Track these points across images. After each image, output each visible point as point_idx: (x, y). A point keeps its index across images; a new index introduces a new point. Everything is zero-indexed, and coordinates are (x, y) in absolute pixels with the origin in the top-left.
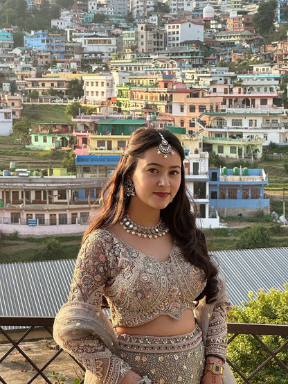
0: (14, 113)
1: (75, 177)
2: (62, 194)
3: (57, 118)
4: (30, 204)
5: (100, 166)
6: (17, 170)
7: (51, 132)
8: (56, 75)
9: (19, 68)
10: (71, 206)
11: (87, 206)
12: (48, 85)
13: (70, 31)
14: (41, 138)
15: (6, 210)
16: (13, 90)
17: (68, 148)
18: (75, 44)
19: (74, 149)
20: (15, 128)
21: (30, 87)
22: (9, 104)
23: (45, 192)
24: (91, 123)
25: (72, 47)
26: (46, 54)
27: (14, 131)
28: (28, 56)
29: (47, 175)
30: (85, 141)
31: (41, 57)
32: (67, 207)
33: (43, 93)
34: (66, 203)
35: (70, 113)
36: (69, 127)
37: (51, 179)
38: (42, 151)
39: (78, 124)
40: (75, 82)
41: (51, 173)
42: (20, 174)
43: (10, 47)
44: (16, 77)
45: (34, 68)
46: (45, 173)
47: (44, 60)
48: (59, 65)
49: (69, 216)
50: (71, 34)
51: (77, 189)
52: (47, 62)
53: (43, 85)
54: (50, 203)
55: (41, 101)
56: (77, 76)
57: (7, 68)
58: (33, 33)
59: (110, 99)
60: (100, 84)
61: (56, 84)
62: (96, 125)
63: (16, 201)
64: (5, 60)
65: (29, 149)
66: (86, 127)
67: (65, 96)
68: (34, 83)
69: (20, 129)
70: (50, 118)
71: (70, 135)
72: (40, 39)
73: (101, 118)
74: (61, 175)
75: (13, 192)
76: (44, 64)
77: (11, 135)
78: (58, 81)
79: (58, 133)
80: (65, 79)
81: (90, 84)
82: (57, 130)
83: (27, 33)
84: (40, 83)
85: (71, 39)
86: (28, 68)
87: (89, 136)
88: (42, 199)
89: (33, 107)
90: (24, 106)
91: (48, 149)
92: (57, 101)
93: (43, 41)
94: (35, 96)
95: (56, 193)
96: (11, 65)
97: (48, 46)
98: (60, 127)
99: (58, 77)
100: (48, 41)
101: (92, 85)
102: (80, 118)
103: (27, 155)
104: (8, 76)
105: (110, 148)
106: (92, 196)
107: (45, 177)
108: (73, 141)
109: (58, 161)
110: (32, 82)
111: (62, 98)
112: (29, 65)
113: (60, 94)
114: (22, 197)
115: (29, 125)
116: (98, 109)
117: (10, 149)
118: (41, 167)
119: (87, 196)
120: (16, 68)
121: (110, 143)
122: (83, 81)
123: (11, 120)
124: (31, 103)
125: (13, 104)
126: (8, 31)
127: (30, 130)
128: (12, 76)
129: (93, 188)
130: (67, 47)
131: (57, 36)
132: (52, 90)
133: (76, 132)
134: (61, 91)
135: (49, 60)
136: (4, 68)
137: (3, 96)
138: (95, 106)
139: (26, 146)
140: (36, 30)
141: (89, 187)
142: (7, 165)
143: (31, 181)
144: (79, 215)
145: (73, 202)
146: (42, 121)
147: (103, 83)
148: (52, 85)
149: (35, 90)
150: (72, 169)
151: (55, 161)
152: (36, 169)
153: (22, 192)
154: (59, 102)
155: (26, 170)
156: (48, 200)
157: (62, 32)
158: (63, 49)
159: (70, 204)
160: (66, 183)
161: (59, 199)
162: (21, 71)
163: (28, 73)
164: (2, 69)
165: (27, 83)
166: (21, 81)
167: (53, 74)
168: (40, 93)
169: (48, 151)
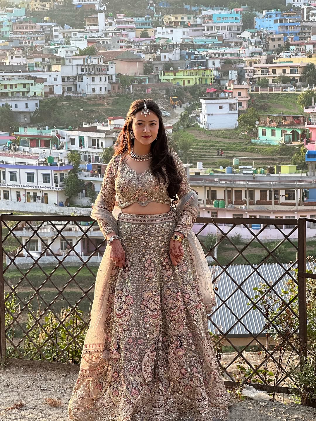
0: (240, 104)
1: (305, 175)
2: (291, 195)
3: (288, 108)
4: (254, 204)
6: (240, 167)
7: (280, 125)
8: (289, 59)
9: (247, 54)
10: (300, 208)
12: (279, 71)
13: (307, 8)
14: (269, 132)
15: (228, 211)
16: (240, 78)
17: (299, 143)
18: (312, 24)
19: (307, 143)
20: (240, 121)
21: (259, 74)
22: (236, 94)
23: (270, 192)
25: (309, 27)
26: (279, 36)
27: (239, 124)
28: (259, 39)
29: (274, 173)
31: (273, 40)
32: (294, 208)
33: (273, 81)
34: (294, 205)
35: (302, 103)
36: (301, 119)
37: (278, 177)
38: (270, 145)
39: (311, 116)
40: (310, 67)
41: (279, 171)
42: (244, 172)
43: (239, 30)
44: (245, 63)
45: (265, 53)
46: (271, 171)
47: (276, 43)
48: (292, 48)
50: (308, 12)
51: (308, 188)
52: (279, 45)
53: (274, 71)
54: (276, 204)
55: (271, 90)
56: (313, 61)
57: (234, 54)
58: (264, 12)
61: (288, 71)
63: (239, 201)
64: (233, 44)
65: (255, 144)
67: (298, 84)
68: (264, 70)
69: (245, 122)
70: (281, 109)
71: (302, 128)
72: (272, 19)
74: (289, 173)
75: (235, 191)
76: (276, 47)
77: (236, 128)
78: (291, 67)
79: (289, 125)
80: (299, 64)
82: (287, 123)
83: (257, 13)
84: (270, 70)
85: (308, 18)
86: (257, 53)
88: (268, 200)
89: (262, 97)
90: (251, 96)
91: (276, 143)
92: (289, 89)
93: (276, 22)
94: (264, 84)
95: (283, 192)
96: (240, 50)
97: (282, 27)
98: (291, 119)
99: (292, 62)
100: (281, 21)
102: (313, 108)
103: (252, 151)
104: (235, 63)
107: (272, 175)
109: (287, 157)
110: (262, 68)
111: (295, 86)
112: (259, 50)
113: (293, 81)
114: (246, 197)
115: (256, 117)
117: (234, 144)
118: (268, 164)
120: (245, 53)
123: (237, 112)
124: (259, 93)
125: (239, 94)
126: (237, 12)
127: (257, 122)
128: (239, 63)
130: (303, 27)
131: (293, 15)
132: (284, 77)
133: (308, 124)
134: (294, 77)
135: (282, 43)
136: (231, 54)
137: (229, 86)
139: (253, 141)
140: (268, 9)
142: (230, 161)
143: (255, 179)
145: (302, 203)
146: (271, 112)
148: (284, 71)
149: (265, 78)
150: (303, 166)
151: (284, 157)
152: (262, 166)
153: (246, 191)
154: (291, 90)
155: (250, 167)
156: (273, 201)
157: (298, 10)
158: (298, 30)
159: (299, 205)
160: (294, 181)
161: (286, 199)
162: (250, 57)
163: (257, 59)
164: (229, 55)
165: (256, 69)
166: (249, 68)
167: (285, 59)
168: (270, 81)
169: (276, 146)
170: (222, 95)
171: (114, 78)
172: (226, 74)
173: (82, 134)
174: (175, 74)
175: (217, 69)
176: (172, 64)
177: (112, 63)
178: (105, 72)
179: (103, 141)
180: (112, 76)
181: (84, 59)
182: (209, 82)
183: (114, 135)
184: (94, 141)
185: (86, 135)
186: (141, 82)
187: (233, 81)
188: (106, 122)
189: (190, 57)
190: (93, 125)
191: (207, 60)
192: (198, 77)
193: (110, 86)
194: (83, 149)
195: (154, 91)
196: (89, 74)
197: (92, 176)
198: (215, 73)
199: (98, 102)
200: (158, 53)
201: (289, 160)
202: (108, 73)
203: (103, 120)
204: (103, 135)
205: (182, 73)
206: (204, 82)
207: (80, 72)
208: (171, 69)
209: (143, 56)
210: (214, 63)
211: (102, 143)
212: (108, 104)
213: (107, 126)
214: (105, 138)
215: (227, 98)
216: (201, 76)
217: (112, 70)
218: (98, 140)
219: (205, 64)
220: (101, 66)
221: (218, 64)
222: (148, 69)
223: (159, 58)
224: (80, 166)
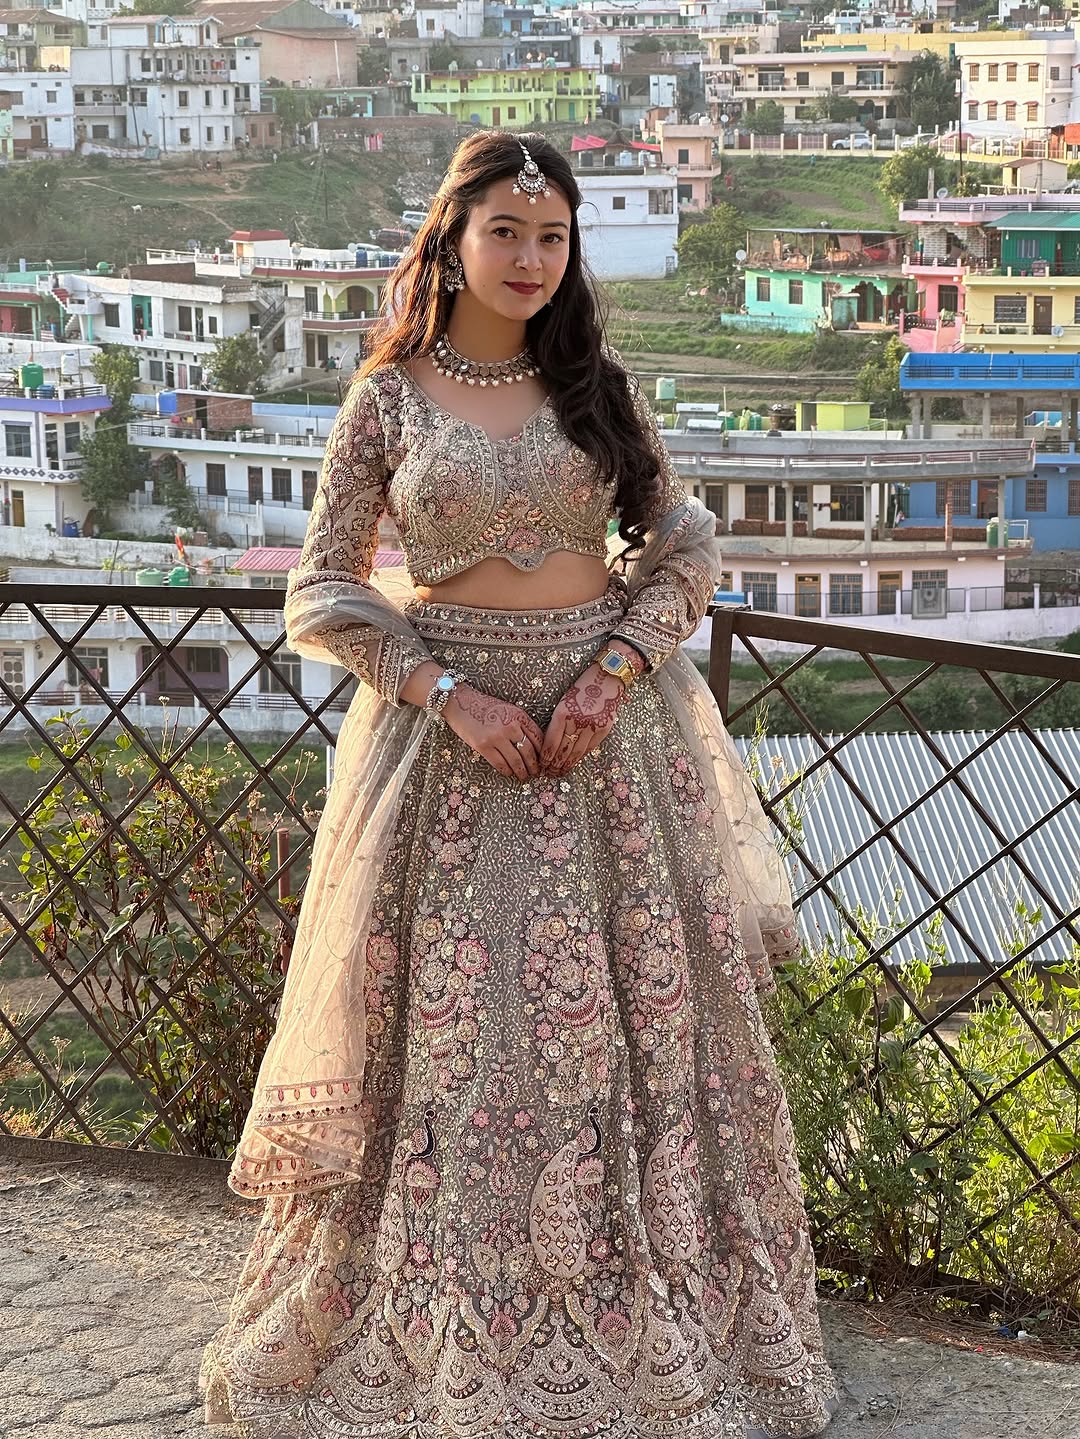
0: (685, 191)
1: (897, 435)
2: (848, 502)
3: (847, 208)
4: (726, 534)
5: (995, 394)
6: (680, 407)
7: (818, 266)
8: (852, 39)
9: (714, 17)
10: (879, 547)
11: (940, 546)
12: (820, 80)
14: (779, 288)
16: (689, 103)
17: (882, 326)
19: (907, 329)
20: (684, 249)
21: (752, 89)
22: (671, 156)
23: (780, 491)
24: (973, 229)
27: (681, 261)
29: (793, 428)
30: (949, 297)
32: (859, 548)
33: (799, 112)
34: (859, 536)
35: (896, 188)
36: (891, 244)
37: (805, 441)
38: (782, 334)
39: (923, 233)
40: (925, 65)
41: (810, 420)
42: (693, 423)
44: (703, 49)
45: (773, 16)
46: (785, 421)
49: (870, 585)
51: (908, 481)
53: (803, 79)
54: (800, 531)
55: (791, 144)
56: (936, 44)
57: (667, 16)
59: (1058, 131)
60: (1022, 72)
61: (850, 78)
62: (993, 238)
65: (734, 330)
66: (952, 242)
67: (884, 123)
68: (768, 74)
69: (702, 253)
70: (824, 211)
71: (892, 274)
73: (1014, 207)
74: (847, 429)
77: (669, 276)
78: (859, 64)
79: (850, 266)
80: (889, 56)
81: (984, 71)
82: (841, 257)
84: (790, 75)
86: (748, 14)
87: (965, 277)
88: (771, 519)
89: (762, 167)
90: (725, 163)
91: (804, 327)
92: (852, 141)
94: (768, 123)
95: (821, 494)
96: (687, 5)
98: (856, 247)
99: (863, 48)
101: (993, 77)
102: (931, 208)
103: (724, 352)
104: (672, 48)
105: (1043, 326)
106: (961, 508)
107: (785, 434)
108: (901, 299)
109: (842, 375)
110: (763, 68)
111: (873, 129)
113: (866, 114)
115: (737, 236)
116: (1007, 173)
117: (662, 328)
118: (774, 397)
119: (940, 512)
120: (705, 15)
121: (1044, 305)
122: (956, 64)
123: (674, 218)
124: (752, 153)
125: (683, 157)
127: (741, 255)
128: (686, 47)
129: (967, 480)
132: (835, 99)
133: (913, 262)
134: (869, 101)
136: (656, 17)
137: (649, 127)
138: (995, 161)
139: (725, 318)
141: (949, 473)
143: (727, 449)
144: (907, 582)
145: (887, 530)
146: (792, 219)
147: (1034, 67)
148: (838, 78)
149: (772, 101)
150: (891, 407)
151: (831, 376)
152: (757, 403)
153: (697, 490)
154: (858, 145)
155: (713, 407)
156: (789, 523)
159: (875, 538)
160: (858, 457)
161: (834, 517)
162: (723, 28)
163: (747, 35)
164: (649, 22)
165: (741, 72)
166: (719, 68)
167: (840, 37)
168: (789, 115)
169: (804, 336)
170: (624, 159)
171: (255, 94)
172: (641, 87)
173: (145, 287)
174: (464, 86)
175: (609, 70)
176: (456, 48)
177: (246, 43)
178: (222, 74)
179: (217, 314)
180: (247, 87)
181: (151, 27)
182: (581, 113)
183: (253, 294)
184: (184, 313)
185: (158, 292)
186: (349, 110)
187: (664, 113)
188: (227, 249)
189: (516, 26)
190: (180, 260)
191: (576, 38)
192: (544, 95)
193: (242, 124)
194: (149, 343)
195: (393, 143)
196: (169, 81)
197: (178, 434)
198: (603, 82)
199: (201, 179)
200: (409, 10)
201: (846, 383)
202: (234, 76)
203: (216, 241)
204: (214, 294)
205: (488, 84)
206: (564, 116)
207: (137, 72)
208: (453, 66)
209: (357, 20)
210: (598, 50)
211: (213, 321)
212: (234, 185)
213: (231, 261)
214: (224, 303)
215: (639, 172)
216: (553, 95)
217: (248, 69)
218: (199, 312)
219: (568, 52)
220: (209, 51)
221: (612, 53)
222: (371, 69)
223: (409, 29)
224: (136, 400)
